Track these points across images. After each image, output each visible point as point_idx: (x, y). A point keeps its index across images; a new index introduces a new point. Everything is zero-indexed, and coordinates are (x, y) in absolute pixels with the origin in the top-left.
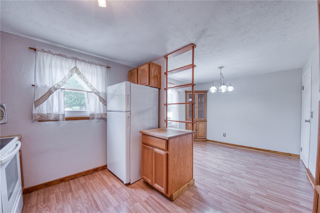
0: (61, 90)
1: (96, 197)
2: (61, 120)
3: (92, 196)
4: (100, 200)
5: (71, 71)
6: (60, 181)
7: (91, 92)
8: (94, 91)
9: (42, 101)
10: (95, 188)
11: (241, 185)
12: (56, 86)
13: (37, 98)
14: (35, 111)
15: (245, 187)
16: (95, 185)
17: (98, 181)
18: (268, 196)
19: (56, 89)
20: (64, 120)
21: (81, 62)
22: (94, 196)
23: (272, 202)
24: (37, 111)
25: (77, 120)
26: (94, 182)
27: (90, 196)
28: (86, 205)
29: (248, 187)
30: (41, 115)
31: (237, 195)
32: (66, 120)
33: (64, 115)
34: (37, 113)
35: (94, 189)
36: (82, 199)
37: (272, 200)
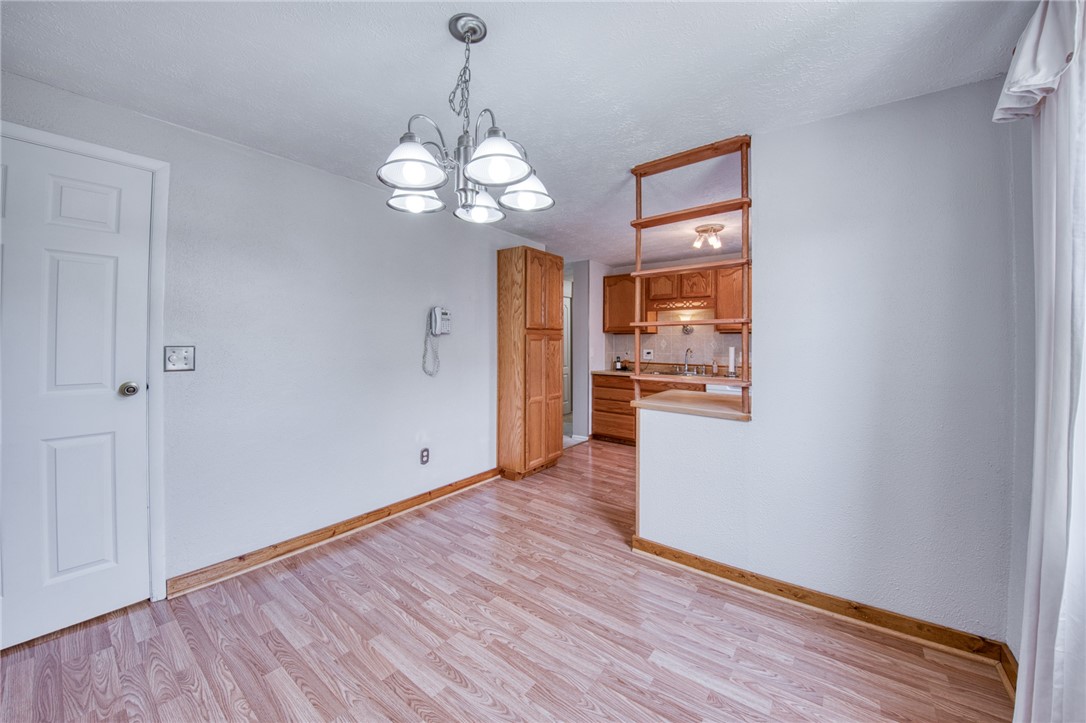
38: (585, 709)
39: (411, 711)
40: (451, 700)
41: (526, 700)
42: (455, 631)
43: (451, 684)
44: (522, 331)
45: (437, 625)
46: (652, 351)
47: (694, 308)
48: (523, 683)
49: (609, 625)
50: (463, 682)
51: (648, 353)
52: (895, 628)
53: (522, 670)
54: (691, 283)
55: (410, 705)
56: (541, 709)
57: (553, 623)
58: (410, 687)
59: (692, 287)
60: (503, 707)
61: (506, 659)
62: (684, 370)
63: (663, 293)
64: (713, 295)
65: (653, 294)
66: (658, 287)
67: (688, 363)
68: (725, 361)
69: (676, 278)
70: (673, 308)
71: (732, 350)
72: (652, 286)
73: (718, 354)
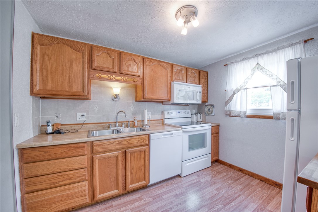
0: (244, 90)
1: (240, 199)
2: (242, 117)
3: (240, 195)
4: (238, 204)
5: (253, 70)
6: (239, 170)
7: (276, 86)
8: (279, 84)
9: (229, 102)
10: (252, 195)
12: (239, 88)
13: (227, 99)
14: (226, 109)
16: (257, 194)
17: (265, 194)
19: (239, 90)
20: (245, 117)
21: (263, 56)
22: (240, 197)
24: (227, 108)
25: (260, 118)
26: (260, 191)
27: (238, 194)
28: (226, 195)
30: (230, 111)
32: (247, 117)
33: (246, 112)
34: (227, 110)
35: (249, 195)
36: (231, 191)
46: (85, 114)
51: (83, 116)
54: (127, 65)
59: (128, 67)
62: (115, 126)
63: (105, 66)
64: (141, 75)
65: (96, 65)
66: (100, 60)
67: (118, 121)
68: (139, 118)
69: (115, 56)
70: (111, 80)
71: (146, 111)
72: (95, 58)
73: (134, 113)
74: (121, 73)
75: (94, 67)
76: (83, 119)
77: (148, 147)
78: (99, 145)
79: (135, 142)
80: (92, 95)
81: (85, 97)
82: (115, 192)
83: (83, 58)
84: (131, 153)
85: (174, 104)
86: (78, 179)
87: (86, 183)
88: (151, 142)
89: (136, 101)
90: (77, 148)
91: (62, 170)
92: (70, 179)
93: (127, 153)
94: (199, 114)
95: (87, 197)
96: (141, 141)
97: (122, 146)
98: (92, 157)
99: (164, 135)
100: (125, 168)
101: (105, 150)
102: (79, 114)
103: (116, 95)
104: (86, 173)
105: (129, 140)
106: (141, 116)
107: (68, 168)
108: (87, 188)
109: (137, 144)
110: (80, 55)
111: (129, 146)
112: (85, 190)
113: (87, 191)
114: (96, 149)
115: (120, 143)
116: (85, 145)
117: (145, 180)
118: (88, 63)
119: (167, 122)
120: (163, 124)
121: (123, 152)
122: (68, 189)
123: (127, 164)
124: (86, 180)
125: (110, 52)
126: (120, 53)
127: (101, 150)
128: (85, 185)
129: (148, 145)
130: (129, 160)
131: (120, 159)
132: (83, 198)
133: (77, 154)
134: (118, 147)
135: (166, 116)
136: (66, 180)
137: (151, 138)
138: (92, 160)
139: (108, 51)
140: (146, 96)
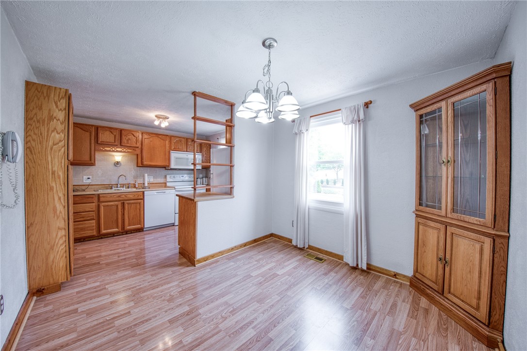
11: (158, 307)
15: (151, 310)
18: (111, 323)
23: (103, 319)
29: (147, 312)
31: (148, 293)
37: (103, 322)
38: (268, 292)
39: (262, 340)
40: (259, 326)
41: (263, 305)
42: (217, 327)
43: (251, 327)
44: (64, 162)
45: (210, 335)
46: (90, 177)
47: (124, 152)
48: (255, 305)
49: (237, 280)
50: (251, 322)
51: (89, 178)
52: (261, 240)
53: (249, 305)
54: (127, 139)
55: (259, 341)
56: (267, 301)
57: (227, 294)
58: (249, 342)
59: (128, 141)
60: (265, 310)
61: (241, 309)
62: (117, 187)
63: (108, 141)
64: (140, 147)
65: (100, 141)
66: (104, 137)
67: (120, 183)
68: (140, 181)
69: (117, 133)
70: (113, 151)
71: (146, 175)
72: (100, 135)
73: (136, 177)
74: (121, 145)
75: (99, 142)
76: (89, 181)
77: (142, 201)
78: (103, 197)
79: (131, 196)
80: (96, 162)
81: (93, 164)
82: (116, 230)
83: (90, 136)
84: (128, 204)
85: (171, 169)
86: (89, 218)
87: (94, 221)
88: (145, 197)
89: (137, 166)
90: (88, 198)
91: (78, 211)
92: (83, 217)
93: (125, 204)
94: (204, 178)
95: (95, 231)
96: (137, 196)
97: (121, 199)
98: (99, 205)
99: (157, 192)
100: (124, 214)
101: (108, 200)
102: (85, 177)
103: (117, 162)
104: (94, 214)
105: (127, 195)
106: (142, 179)
107: (82, 210)
108: (94, 224)
109: (133, 198)
110: (88, 134)
111: (126, 199)
112: (93, 226)
113: (95, 227)
114: (102, 199)
115: (119, 196)
116: (94, 196)
117: (140, 224)
118: (95, 139)
119: (168, 184)
120: (166, 186)
121: (121, 203)
122: (82, 224)
123: (125, 211)
124: (94, 219)
125: (112, 130)
126: (121, 130)
127: (105, 200)
128: (93, 223)
129: (143, 199)
130: (127, 209)
131: (120, 207)
132: (92, 231)
133: (87, 202)
134: (118, 199)
135: (169, 179)
136: (81, 218)
137: (145, 194)
138: (99, 206)
139: (111, 129)
140: (145, 163)
